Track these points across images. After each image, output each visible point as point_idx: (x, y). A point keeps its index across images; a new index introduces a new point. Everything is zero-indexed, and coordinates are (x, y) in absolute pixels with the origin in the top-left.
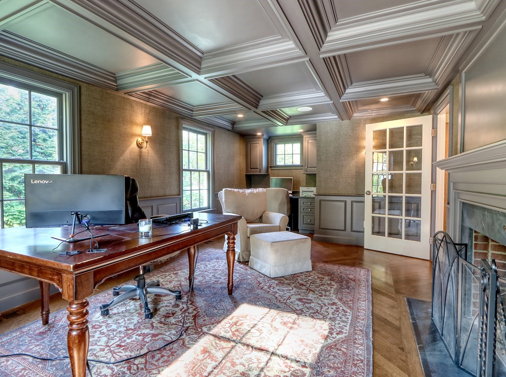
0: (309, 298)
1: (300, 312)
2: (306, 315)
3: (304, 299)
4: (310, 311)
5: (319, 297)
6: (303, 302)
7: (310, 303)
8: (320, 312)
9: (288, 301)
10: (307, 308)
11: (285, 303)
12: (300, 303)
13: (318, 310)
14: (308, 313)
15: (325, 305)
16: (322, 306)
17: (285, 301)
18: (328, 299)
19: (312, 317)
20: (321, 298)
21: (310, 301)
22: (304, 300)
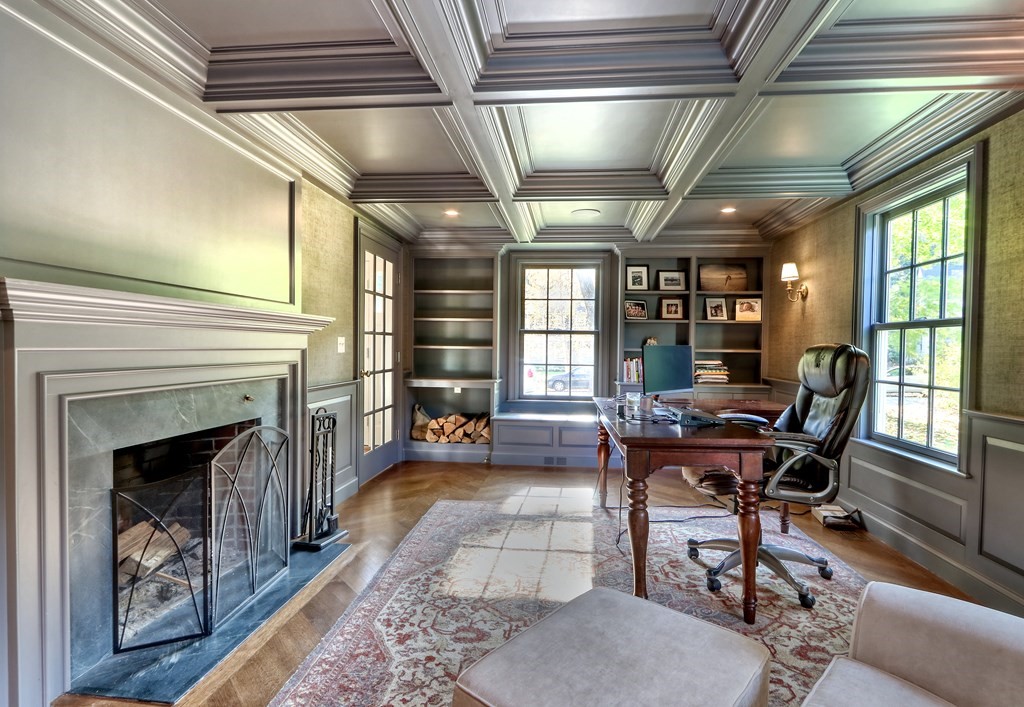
0: (459, 646)
1: (479, 605)
2: (466, 600)
3: (471, 640)
4: (458, 609)
5: (434, 654)
6: (474, 631)
7: (458, 630)
8: (438, 613)
9: (507, 626)
10: (464, 616)
11: (511, 620)
12: (480, 625)
13: (443, 615)
14: (462, 606)
15: (425, 631)
16: (432, 627)
17: (514, 624)
18: (415, 650)
19: (454, 599)
20: (429, 654)
21: (458, 635)
22: (472, 635)
